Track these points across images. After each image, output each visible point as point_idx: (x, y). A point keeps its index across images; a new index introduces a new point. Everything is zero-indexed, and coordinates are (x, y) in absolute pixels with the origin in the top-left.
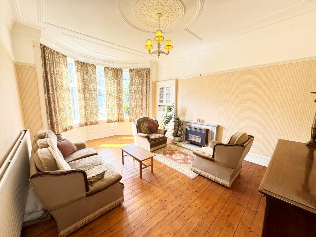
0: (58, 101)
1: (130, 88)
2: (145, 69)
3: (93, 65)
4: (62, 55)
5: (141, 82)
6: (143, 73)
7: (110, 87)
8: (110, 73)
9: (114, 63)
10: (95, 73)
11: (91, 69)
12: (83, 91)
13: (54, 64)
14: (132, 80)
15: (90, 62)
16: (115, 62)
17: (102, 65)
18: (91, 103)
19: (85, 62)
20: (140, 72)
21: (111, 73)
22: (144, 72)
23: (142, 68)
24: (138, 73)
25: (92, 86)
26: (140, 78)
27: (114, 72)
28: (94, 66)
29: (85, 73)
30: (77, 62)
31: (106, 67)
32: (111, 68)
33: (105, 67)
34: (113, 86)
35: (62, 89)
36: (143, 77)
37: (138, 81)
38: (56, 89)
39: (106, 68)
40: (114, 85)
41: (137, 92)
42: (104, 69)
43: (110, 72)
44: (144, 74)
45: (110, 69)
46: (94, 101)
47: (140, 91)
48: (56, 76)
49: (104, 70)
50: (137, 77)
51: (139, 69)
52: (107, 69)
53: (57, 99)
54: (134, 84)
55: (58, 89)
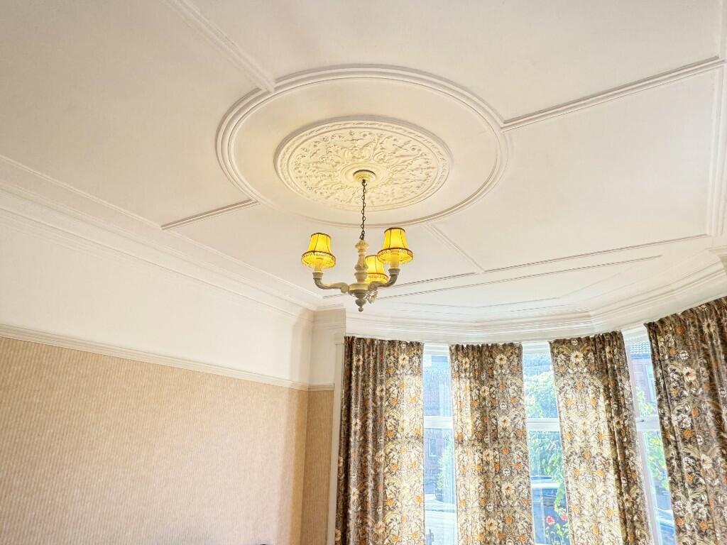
0: (377, 474)
1: (661, 418)
2: (708, 304)
3: (511, 345)
4: (407, 344)
5: (704, 379)
6: (706, 330)
7: (583, 420)
8: (578, 360)
9: (589, 316)
10: (517, 371)
11: (504, 362)
12: (476, 443)
13: (379, 373)
14: (665, 376)
15: (500, 337)
16: (591, 313)
17: (541, 337)
18: (504, 486)
19: (485, 341)
20: (692, 329)
21: (580, 360)
22: (709, 326)
23: (693, 306)
24: (684, 336)
25: (509, 420)
26: (700, 360)
27: (591, 355)
28: (513, 350)
29: (483, 377)
30: (458, 350)
31: (557, 341)
32: (579, 339)
33: (552, 341)
34: (592, 415)
35: (395, 438)
36: (710, 352)
37: (692, 378)
38: (375, 440)
39: (559, 345)
40: (596, 407)
41: (700, 440)
42: (549, 348)
43: (577, 357)
44: (711, 336)
45: (575, 343)
46: (516, 481)
47: (713, 433)
48: (379, 403)
49: (552, 352)
50: (684, 355)
51: (684, 313)
52: (564, 348)
53: (375, 471)
54: (674, 393)
55: (381, 441)
